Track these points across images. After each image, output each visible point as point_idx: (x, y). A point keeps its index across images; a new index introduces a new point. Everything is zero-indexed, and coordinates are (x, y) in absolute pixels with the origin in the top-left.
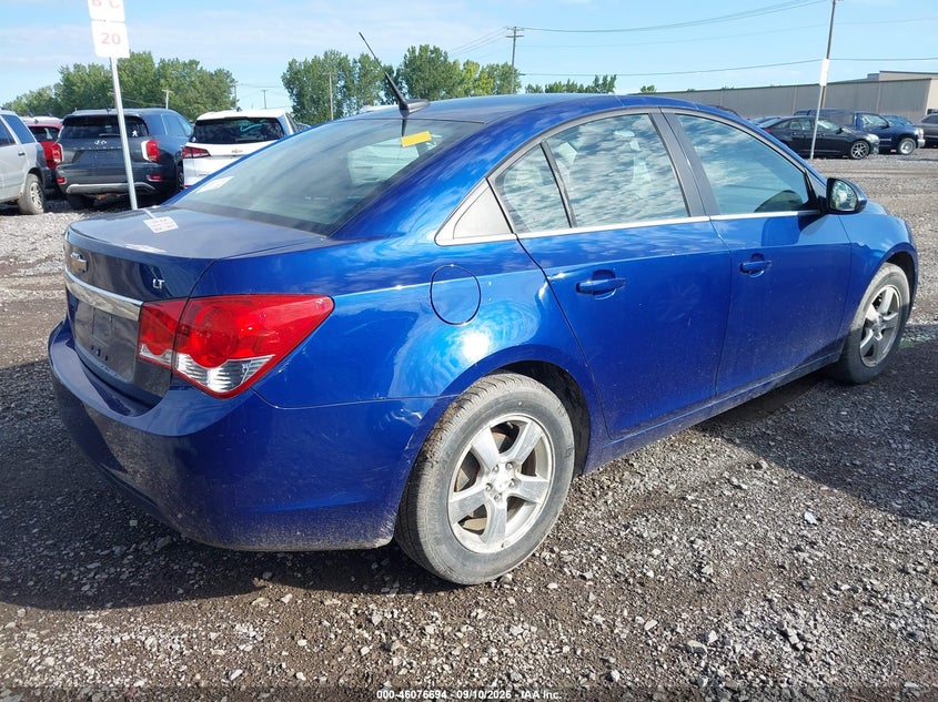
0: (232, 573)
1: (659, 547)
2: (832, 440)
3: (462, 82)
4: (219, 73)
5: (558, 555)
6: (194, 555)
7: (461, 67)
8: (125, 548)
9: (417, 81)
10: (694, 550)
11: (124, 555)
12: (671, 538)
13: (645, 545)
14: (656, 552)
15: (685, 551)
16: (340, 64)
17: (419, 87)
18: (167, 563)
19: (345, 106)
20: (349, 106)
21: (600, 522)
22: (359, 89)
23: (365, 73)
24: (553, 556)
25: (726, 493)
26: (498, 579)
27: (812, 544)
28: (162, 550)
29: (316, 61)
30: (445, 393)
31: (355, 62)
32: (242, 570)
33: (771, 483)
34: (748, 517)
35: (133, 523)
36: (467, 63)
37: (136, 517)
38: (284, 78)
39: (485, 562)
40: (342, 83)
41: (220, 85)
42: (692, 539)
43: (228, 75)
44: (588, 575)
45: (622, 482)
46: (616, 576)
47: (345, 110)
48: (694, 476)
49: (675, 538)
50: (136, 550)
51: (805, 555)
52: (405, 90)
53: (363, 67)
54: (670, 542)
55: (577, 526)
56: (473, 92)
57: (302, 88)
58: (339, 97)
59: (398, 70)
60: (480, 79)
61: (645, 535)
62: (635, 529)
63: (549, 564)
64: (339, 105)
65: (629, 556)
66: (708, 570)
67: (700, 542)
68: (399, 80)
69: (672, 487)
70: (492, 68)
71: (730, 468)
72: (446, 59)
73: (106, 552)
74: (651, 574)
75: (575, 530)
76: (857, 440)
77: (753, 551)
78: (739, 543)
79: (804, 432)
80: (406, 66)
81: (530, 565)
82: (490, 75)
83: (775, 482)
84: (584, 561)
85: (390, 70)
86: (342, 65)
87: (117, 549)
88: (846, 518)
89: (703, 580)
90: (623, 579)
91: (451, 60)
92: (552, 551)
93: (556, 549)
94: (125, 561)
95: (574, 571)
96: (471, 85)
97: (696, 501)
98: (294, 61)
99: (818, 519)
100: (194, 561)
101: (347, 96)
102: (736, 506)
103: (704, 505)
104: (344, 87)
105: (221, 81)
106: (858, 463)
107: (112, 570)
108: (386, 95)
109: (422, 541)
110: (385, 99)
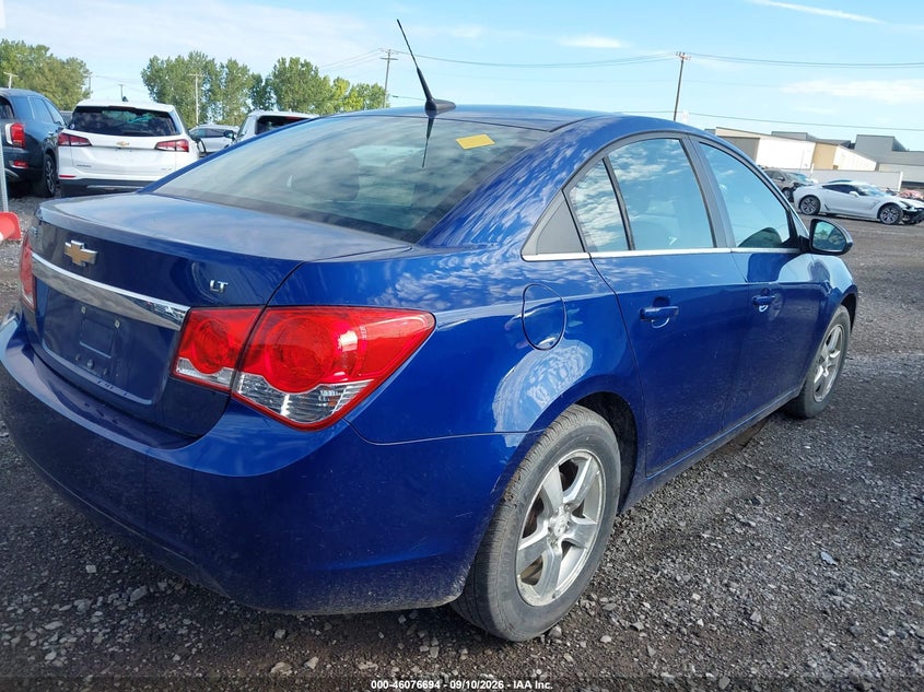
0: (235, 632)
1: (697, 591)
2: (810, 474)
3: (331, 98)
4: (71, 62)
5: (598, 602)
6: (181, 609)
7: (332, 84)
8: (90, 602)
9: (286, 92)
10: (732, 595)
11: (90, 612)
12: (705, 582)
13: (683, 591)
14: (696, 597)
15: (724, 596)
16: (206, 67)
17: (288, 99)
18: (149, 621)
19: (209, 109)
20: (214, 111)
21: (628, 565)
22: (226, 95)
23: (232, 79)
24: (593, 604)
25: (737, 530)
26: (546, 634)
27: (842, 586)
28: (138, 603)
29: (179, 60)
30: (533, 428)
31: (222, 67)
32: (246, 627)
33: (775, 520)
34: (769, 556)
35: (91, 569)
36: (338, 79)
37: (93, 562)
38: (144, 74)
39: (540, 617)
40: (208, 86)
41: (73, 74)
42: (725, 581)
43: (82, 65)
44: (639, 626)
45: (631, 519)
46: (666, 625)
47: (210, 114)
48: (699, 512)
49: (709, 581)
50: (104, 604)
51: (839, 599)
52: (273, 101)
53: (230, 73)
54: (705, 586)
55: (606, 569)
56: (342, 109)
57: (163, 87)
58: (204, 101)
59: (267, 80)
60: (349, 97)
61: (678, 578)
62: (665, 572)
63: (593, 613)
64: (204, 109)
65: (671, 602)
66: (756, 617)
67: (735, 584)
68: (268, 90)
69: (682, 524)
70: (362, 88)
71: (730, 503)
72: (316, 73)
73: (66, 608)
74: (700, 622)
75: (604, 573)
76: (831, 475)
77: (789, 595)
78: (773, 586)
79: (781, 466)
80: (275, 76)
81: (573, 615)
82: (360, 94)
83: (779, 519)
84: (628, 610)
85: (258, 79)
86: (208, 67)
87: (81, 604)
88: (858, 557)
89: (756, 629)
90: (674, 629)
91: (321, 75)
92: (590, 599)
93: (594, 596)
94: (94, 620)
95: (622, 621)
96: (340, 102)
97: (714, 540)
98: (156, 58)
99: (836, 560)
100: (183, 617)
101: (212, 101)
102: (753, 545)
103: (722, 544)
104: (209, 90)
105: (74, 71)
106: (844, 499)
107: (80, 631)
108: (254, 103)
109: (490, 596)
110: (252, 107)
